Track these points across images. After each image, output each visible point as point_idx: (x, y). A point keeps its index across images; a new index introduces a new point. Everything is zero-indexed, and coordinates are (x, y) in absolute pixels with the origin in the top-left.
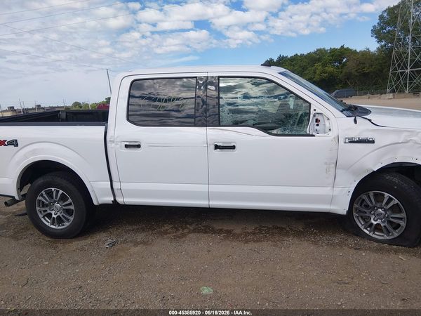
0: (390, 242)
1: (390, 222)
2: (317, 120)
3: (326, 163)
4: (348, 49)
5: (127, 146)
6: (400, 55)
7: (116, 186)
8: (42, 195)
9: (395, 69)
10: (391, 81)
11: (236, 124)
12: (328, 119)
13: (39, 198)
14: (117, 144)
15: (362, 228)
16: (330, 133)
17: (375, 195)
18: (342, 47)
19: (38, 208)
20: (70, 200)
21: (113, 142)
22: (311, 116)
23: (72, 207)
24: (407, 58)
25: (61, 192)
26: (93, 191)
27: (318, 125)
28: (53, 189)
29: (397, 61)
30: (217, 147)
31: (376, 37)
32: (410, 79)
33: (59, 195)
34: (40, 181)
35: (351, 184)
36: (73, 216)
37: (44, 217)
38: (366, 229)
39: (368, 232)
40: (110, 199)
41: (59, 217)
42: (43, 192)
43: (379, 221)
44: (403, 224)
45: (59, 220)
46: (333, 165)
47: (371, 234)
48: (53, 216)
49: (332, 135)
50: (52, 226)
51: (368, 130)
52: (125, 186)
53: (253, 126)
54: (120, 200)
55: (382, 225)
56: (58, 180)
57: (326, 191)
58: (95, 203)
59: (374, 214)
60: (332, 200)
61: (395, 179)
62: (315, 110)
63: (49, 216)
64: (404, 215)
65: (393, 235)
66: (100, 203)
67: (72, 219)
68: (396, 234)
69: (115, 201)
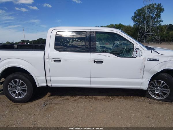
0: (162, 100)
1: (163, 92)
2: (136, 51)
3: (140, 69)
4: (122, 25)
5: (54, 61)
6: (142, 28)
7: (48, 78)
8: (12, 83)
9: (140, 33)
10: (138, 38)
11: (103, 52)
12: (141, 51)
13: (10, 84)
14: (50, 60)
15: (151, 95)
16: (142, 57)
17: (157, 82)
18: (120, 24)
19: (9, 89)
20: (25, 85)
21: (48, 58)
22: (134, 49)
23: (26, 89)
24: (145, 29)
25: (21, 81)
26: (37, 81)
27: (136, 53)
28: (17, 80)
29: (141, 30)
30: (95, 62)
31: (133, 21)
32: (146, 37)
33: (20, 83)
34: (11, 76)
35: (149, 77)
36: (26, 92)
37: (11, 93)
38: (153, 95)
39: (153, 97)
40: (44, 84)
41: (19, 93)
42: (12, 81)
43: (158, 92)
44: (168, 93)
45: (19, 94)
46: (143, 70)
47: (155, 97)
48: (17, 92)
49: (143, 57)
50: (16, 97)
51: (156, 56)
52: (52, 78)
53: (110, 53)
54: (49, 85)
55: (160, 94)
56: (20, 76)
57: (139, 80)
58: (38, 86)
59: (156, 89)
60: (141, 84)
61: (166, 75)
62: (136, 47)
63: (14, 92)
64: (169, 89)
65: (164, 97)
66: (40, 86)
67: (25, 94)
68: (165, 97)
69: (47, 85)
